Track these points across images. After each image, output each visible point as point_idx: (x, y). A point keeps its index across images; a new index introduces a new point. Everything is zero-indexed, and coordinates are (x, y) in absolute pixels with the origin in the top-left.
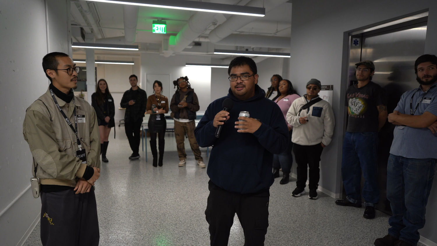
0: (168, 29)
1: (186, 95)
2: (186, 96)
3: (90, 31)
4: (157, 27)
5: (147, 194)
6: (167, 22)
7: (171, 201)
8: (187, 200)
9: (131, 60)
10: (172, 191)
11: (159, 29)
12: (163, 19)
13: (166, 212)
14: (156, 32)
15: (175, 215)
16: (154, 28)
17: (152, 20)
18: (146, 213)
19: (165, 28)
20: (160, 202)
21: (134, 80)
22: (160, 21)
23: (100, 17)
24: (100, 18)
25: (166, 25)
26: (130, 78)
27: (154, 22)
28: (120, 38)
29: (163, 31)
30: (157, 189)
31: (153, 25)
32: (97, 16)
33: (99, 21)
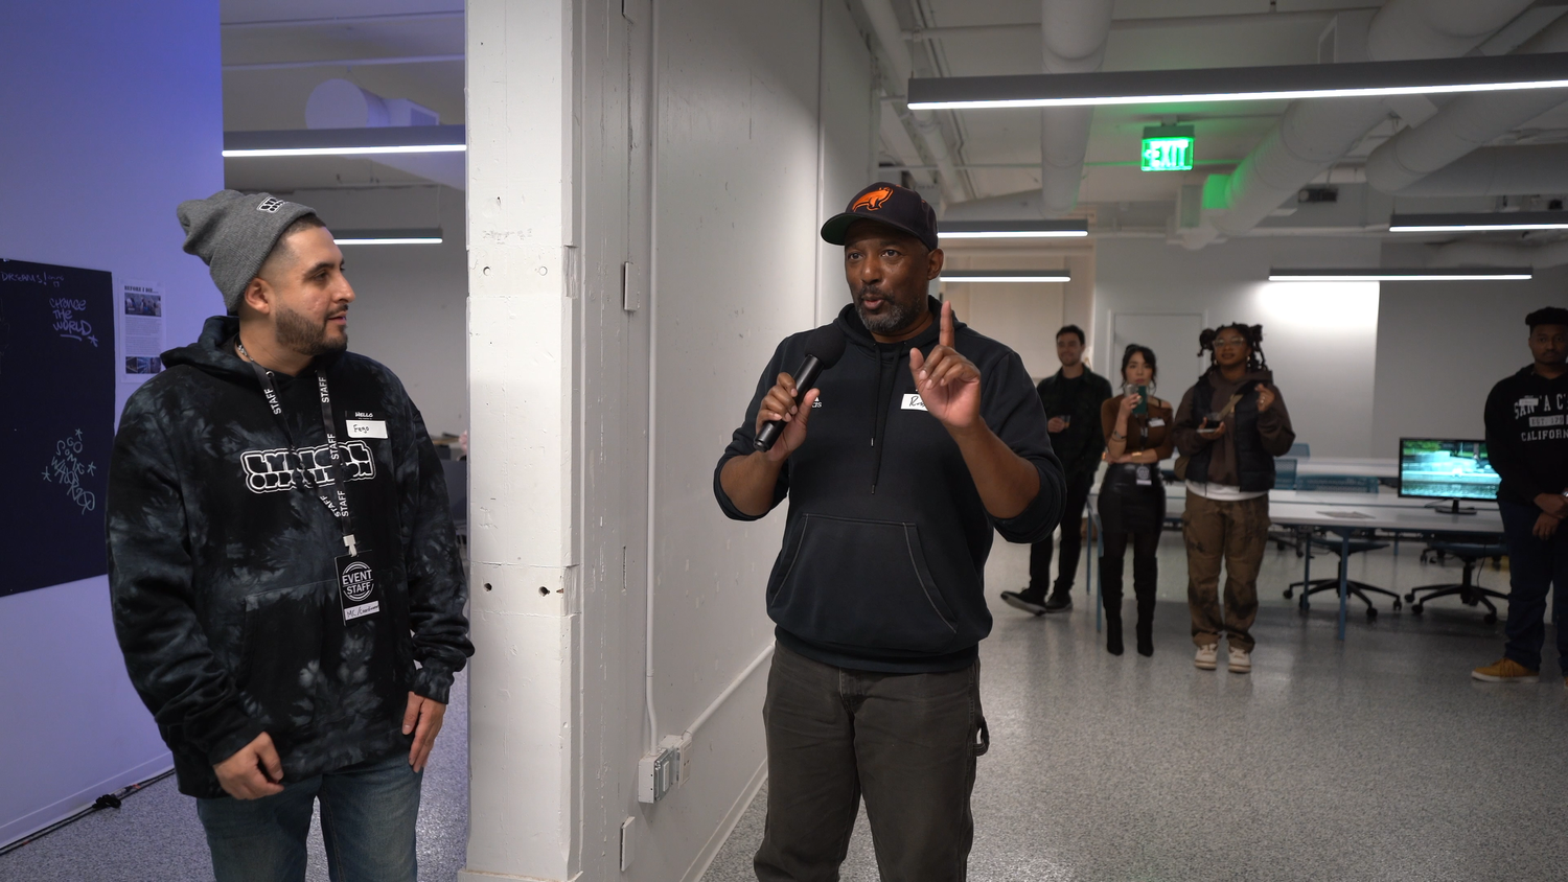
0: (1198, 151)
1: (1237, 393)
2: (1239, 397)
3: (929, 180)
4: (1159, 150)
5: (1093, 740)
6: (1198, 125)
7: (1177, 776)
8: (1240, 783)
9: (1061, 267)
10: (1185, 743)
11: (1166, 155)
12: (1181, 117)
13: (1159, 810)
14: (1156, 166)
15: (1189, 825)
16: (1145, 154)
17: (1140, 127)
18: (1088, 801)
19: (1187, 150)
20: (1139, 774)
21: (1072, 344)
22: (1170, 125)
23: (963, 132)
24: (964, 137)
25: (1192, 140)
26: (1058, 335)
27: (1150, 133)
28: (1024, 198)
29: (1182, 163)
30: (1132, 730)
31: (1144, 142)
32: (955, 132)
33: (959, 143)
